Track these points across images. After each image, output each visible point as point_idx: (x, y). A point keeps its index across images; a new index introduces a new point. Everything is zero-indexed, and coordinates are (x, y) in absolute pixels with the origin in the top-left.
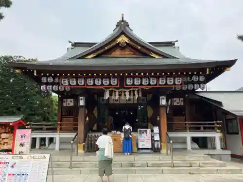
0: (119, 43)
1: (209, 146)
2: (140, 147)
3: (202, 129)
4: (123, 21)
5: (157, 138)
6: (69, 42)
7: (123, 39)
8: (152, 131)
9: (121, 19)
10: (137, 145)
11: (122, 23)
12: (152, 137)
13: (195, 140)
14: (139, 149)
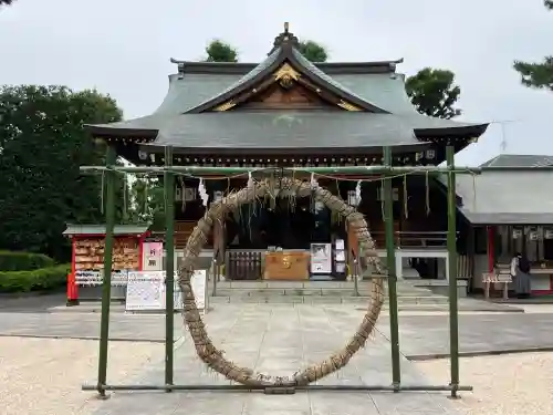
0: (280, 80)
1: (440, 275)
2: (314, 270)
3: (424, 244)
4: (286, 34)
5: (340, 257)
6: (173, 61)
7: (286, 73)
8: (334, 247)
9: (283, 31)
10: (309, 268)
11: (286, 38)
12: (333, 256)
13: (415, 264)
14: (311, 274)
